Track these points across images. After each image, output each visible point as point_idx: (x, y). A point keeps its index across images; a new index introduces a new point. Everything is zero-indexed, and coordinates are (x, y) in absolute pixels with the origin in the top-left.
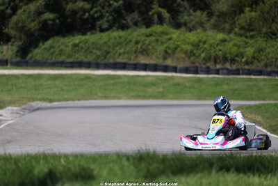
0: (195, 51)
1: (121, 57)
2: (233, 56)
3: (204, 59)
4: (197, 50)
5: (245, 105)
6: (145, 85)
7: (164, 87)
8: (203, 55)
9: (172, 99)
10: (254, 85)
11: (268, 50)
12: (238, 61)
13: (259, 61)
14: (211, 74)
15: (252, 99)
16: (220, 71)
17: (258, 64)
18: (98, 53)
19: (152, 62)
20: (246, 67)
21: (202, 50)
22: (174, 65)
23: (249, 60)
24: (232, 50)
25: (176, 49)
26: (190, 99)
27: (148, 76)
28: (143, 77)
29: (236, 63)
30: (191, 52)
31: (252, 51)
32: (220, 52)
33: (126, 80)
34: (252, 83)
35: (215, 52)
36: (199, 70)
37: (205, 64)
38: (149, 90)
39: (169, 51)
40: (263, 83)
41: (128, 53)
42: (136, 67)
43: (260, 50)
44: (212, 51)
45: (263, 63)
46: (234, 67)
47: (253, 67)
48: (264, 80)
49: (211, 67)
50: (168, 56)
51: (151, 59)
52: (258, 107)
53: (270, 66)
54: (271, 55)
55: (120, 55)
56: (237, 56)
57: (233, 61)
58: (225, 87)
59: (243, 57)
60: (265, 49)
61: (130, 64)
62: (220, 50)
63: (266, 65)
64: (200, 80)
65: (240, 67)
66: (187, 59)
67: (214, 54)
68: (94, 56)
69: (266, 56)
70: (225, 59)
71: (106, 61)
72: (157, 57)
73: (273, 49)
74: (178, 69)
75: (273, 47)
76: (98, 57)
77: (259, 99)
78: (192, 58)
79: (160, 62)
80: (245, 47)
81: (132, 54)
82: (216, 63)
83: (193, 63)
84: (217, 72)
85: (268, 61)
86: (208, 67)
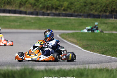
0: (36, 4)
2: (57, 6)
3: (41, 8)
5: (65, 33)
6: (10, 21)
7: (20, 22)
8: (41, 6)
9: (24, 29)
10: (69, 22)
12: (59, 9)
13: (71, 9)
14: (45, 15)
16: (50, 15)
17: (70, 11)
19: (13, 9)
20: (64, 12)
21: (40, 3)
22: (25, 10)
23: (66, 9)
24: (57, 3)
25: (26, 2)
26: (34, 29)
27: (11, 16)
30: (34, 4)
31: (67, 4)
35: (47, 4)
36: (39, 13)
37: (41, 10)
38: (12, 24)
39: (23, 3)
40: (74, 21)
42: (4, 11)
43: (72, 3)
44: (46, 3)
45: (73, 10)
46: (57, 12)
47: (67, 12)
48: (74, 19)
49: (45, 12)
50: (21, 6)
51: (13, 7)
52: (73, 34)
53: (77, 12)
54: (76, 7)
57: (57, 9)
58: (54, 23)
59: (62, 7)
60: (74, 2)
62: (50, 3)
63: (74, 12)
64: (40, 19)
65: (60, 12)
66: (32, 7)
69: (74, 6)
70: (52, 8)
72: (16, 6)
73: (78, 3)
74: (27, 12)
75: (78, 1)
77: (72, 29)
78: (35, 7)
79: (17, 9)
80: (63, 2)
81: (2, 5)
82: (47, 10)
83: (35, 10)
84: (48, 15)
86: (43, 12)
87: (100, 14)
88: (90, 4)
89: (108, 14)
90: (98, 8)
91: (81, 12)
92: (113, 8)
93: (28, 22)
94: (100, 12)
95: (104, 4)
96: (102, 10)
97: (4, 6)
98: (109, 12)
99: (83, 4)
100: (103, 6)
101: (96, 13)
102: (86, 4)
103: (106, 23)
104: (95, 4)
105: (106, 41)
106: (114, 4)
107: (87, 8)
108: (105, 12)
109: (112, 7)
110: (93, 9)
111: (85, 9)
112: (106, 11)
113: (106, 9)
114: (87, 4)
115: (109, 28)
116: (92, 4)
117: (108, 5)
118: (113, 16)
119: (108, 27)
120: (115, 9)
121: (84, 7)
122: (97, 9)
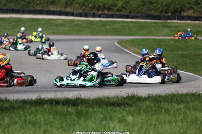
0: (85, 3)
1: (38, 6)
2: (109, 6)
3: (91, 8)
4: (87, 2)
5: (124, 39)
6: (57, 25)
7: (69, 27)
8: (90, 5)
9: (75, 35)
10: (126, 26)
11: (132, 2)
12: (112, 9)
13: (126, 9)
14: (96, 17)
15: (126, 35)
16: (102, 16)
17: (125, 11)
18: (23, 3)
19: (58, 9)
20: (118, 13)
21: (89, 2)
22: (72, 11)
23: (120, 8)
24: (109, 2)
25: (73, 1)
26: (87, 34)
27: (58, 19)
28: (55, 20)
29: (112, 11)
30: (83, 3)
31: (122, 3)
32: (101, 4)
33: (44, 22)
34: (124, 24)
35: (98, 3)
36: (88, 14)
37: (91, 11)
38: (60, 28)
39: (69, 3)
40: (131, 24)
41: (42, 3)
42: (48, 13)
43: (127, 3)
45: (128, 10)
46: (110, 13)
47: (122, 13)
49: (96, 13)
50: (68, 6)
51: (57, 7)
52: (133, 41)
53: (133, 12)
54: (132, 6)
55: (37, 5)
56: (112, 6)
57: (109, 9)
58: (108, 27)
59: (116, 7)
60: (130, 1)
61: (44, 11)
62: (101, 2)
63: (130, 12)
65: (113, 13)
66: (80, 8)
67: (97, 5)
68: (21, 5)
69: (130, 6)
70: (104, 8)
71: (28, 8)
73: (135, 2)
74: (75, 14)
76: (23, 6)
77: (130, 35)
78: (84, 7)
79: (63, 9)
81: (45, 5)
82: (98, 10)
83: (84, 10)
84: (100, 16)
85: (132, 10)
86: (94, 13)
87: (160, 14)
88: (149, 3)
89: (169, 14)
90: (159, 8)
91: (138, 13)
92: (176, 7)
93: (78, 27)
94: (161, 12)
95: (165, 3)
96: (163, 10)
97: (47, 6)
98: (172, 11)
99: (141, 3)
100: (164, 5)
101: (156, 14)
102: (143, 3)
103: (169, 27)
104: (155, 3)
105: (173, 51)
106: (177, 3)
107: (145, 8)
108: (166, 12)
109: (174, 7)
110: (153, 9)
111: (143, 9)
112: (168, 11)
113: (167, 9)
114: (145, 3)
115: (173, 32)
116: (151, 3)
117: (170, 4)
118: (176, 17)
119: (171, 31)
120: (177, 8)
121: (142, 7)
122: (157, 9)
